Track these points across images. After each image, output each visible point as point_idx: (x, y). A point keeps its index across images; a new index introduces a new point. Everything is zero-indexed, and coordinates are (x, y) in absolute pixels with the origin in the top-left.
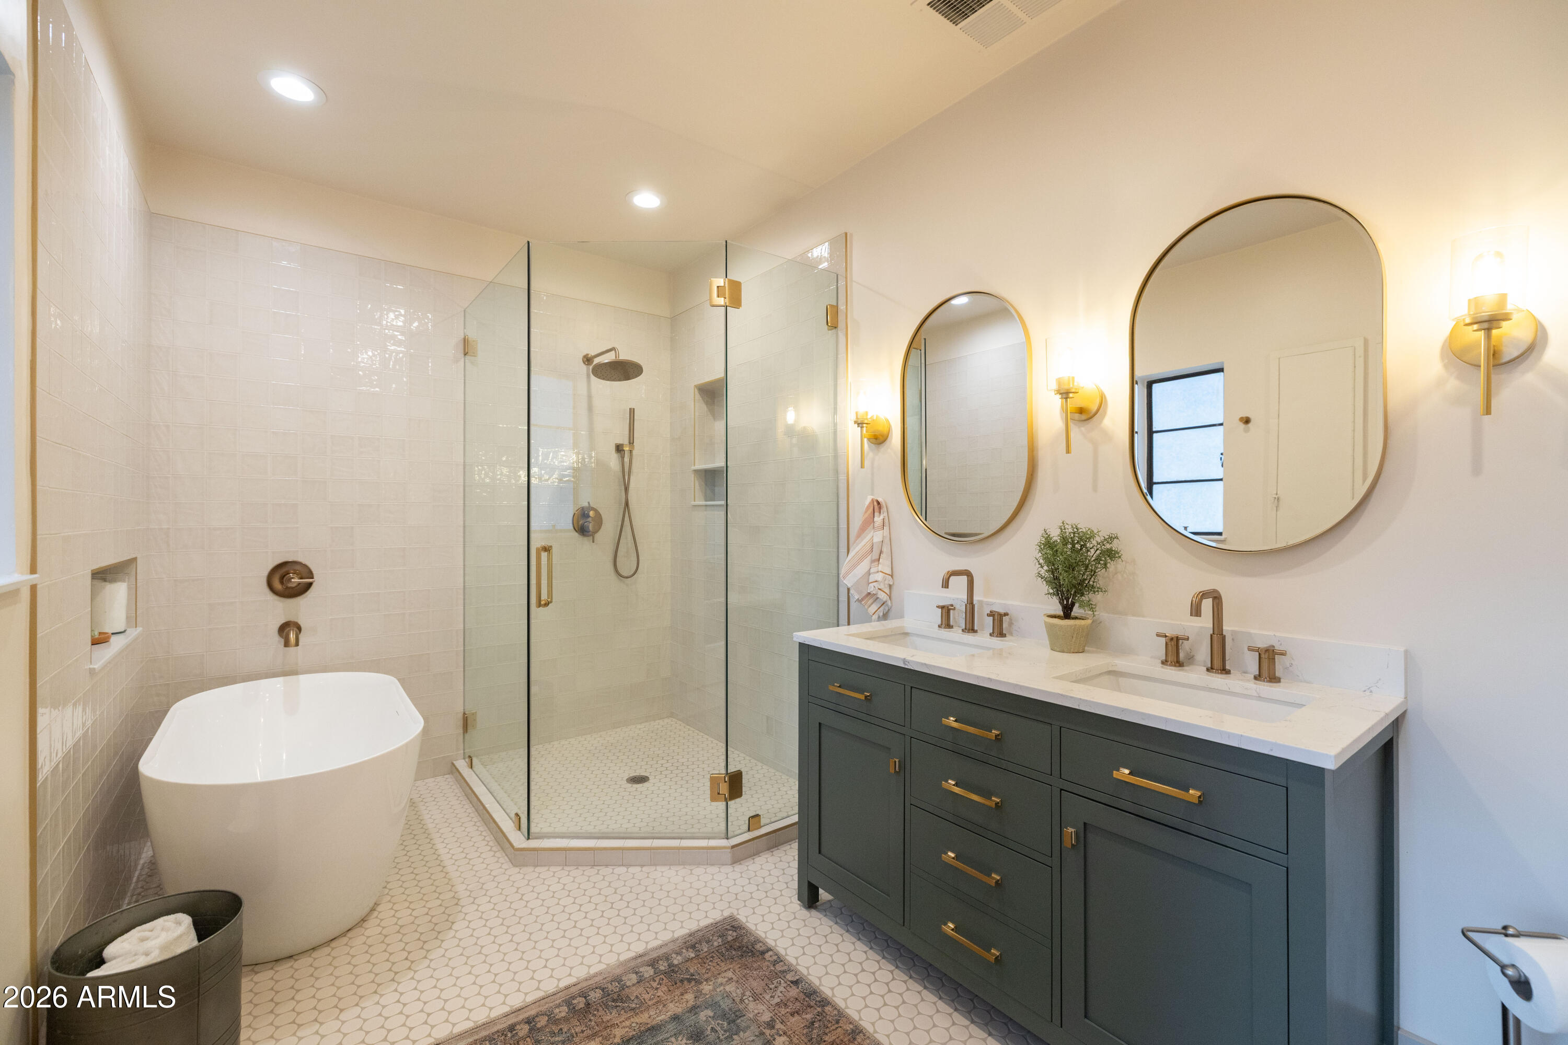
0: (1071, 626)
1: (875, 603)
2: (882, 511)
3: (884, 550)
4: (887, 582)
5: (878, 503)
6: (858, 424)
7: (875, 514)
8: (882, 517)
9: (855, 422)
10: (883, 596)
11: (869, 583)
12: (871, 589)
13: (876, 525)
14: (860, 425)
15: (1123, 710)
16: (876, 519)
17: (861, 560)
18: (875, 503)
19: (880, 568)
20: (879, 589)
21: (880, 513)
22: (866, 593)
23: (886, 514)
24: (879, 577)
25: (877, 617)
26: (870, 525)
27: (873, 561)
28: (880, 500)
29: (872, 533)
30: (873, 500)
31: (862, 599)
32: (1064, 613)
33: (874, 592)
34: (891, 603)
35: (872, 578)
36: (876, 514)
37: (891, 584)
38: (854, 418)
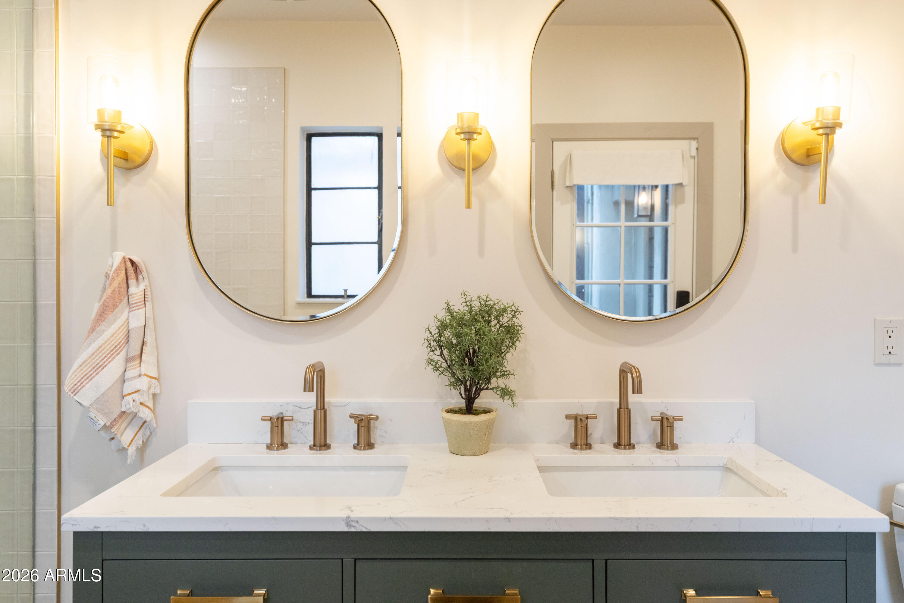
0: (485, 421)
1: (130, 427)
2: (140, 277)
3: (148, 339)
4: (152, 391)
5: (132, 261)
6: (104, 130)
7: (130, 281)
8: (142, 287)
9: (98, 127)
10: (145, 414)
11: (123, 397)
12: (128, 405)
13: (132, 300)
14: (108, 133)
15: (692, 520)
16: (132, 290)
17: (108, 358)
18: (129, 264)
19: (144, 369)
20: (141, 404)
21: (137, 279)
22: (117, 413)
23: (147, 281)
24: (143, 384)
25: (134, 448)
26: (122, 300)
27: (128, 360)
28: (135, 259)
29: (125, 314)
30: (124, 258)
31: (113, 424)
32: (466, 406)
33: (134, 410)
34: (156, 423)
35: (128, 388)
36: (132, 282)
37: (158, 391)
38: (95, 120)
